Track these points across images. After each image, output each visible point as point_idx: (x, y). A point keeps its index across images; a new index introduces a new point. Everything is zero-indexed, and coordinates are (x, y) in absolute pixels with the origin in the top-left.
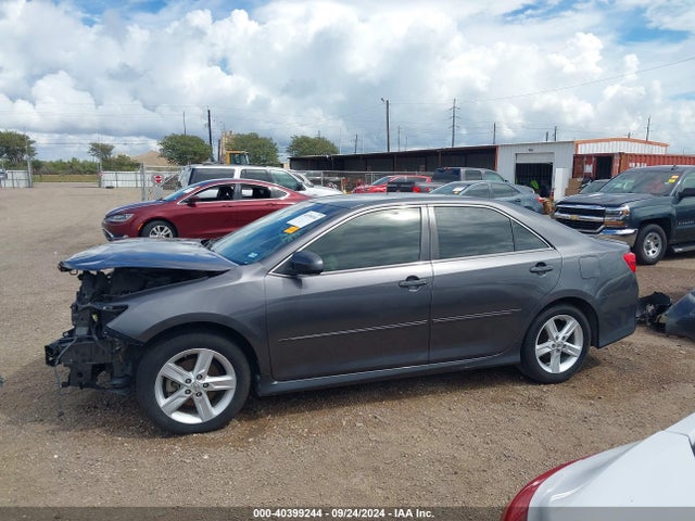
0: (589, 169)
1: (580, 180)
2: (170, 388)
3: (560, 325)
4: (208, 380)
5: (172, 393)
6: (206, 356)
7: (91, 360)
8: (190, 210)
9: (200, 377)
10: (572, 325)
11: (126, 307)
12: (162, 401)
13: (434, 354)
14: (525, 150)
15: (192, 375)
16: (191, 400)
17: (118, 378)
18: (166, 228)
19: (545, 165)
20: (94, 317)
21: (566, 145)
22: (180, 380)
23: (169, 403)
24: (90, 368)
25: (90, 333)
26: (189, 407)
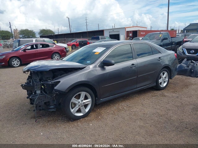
0: (131, 35)
1: (129, 38)
2: (73, 106)
3: (164, 74)
4: (84, 101)
5: (74, 107)
6: (83, 94)
7: (44, 101)
8: (25, 53)
9: (82, 101)
10: (166, 74)
11: (59, 82)
12: (72, 110)
13: (138, 86)
14: (112, 31)
15: (80, 100)
16: (79, 108)
17: (52, 105)
18: (17, 60)
19: (117, 34)
20: (43, 87)
21: (123, 29)
22: (77, 102)
23: (74, 111)
24: (43, 104)
25: (41, 92)
26: (79, 111)
